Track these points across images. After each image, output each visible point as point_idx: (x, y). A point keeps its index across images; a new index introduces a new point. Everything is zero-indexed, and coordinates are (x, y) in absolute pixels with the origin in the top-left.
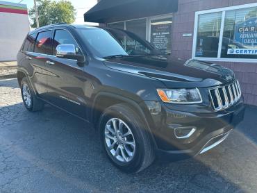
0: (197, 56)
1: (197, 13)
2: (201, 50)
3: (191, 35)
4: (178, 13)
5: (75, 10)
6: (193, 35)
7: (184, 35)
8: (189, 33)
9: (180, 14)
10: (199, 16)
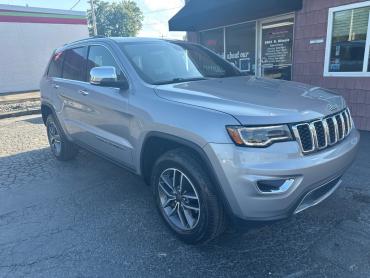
0: (330, 70)
1: (331, 10)
2: (337, 61)
3: (322, 41)
4: (302, 11)
5: (142, 13)
6: (325, 41)
7: (312, 42)
8: (320, 38)
9: (306, 13)
10: (334, 13)
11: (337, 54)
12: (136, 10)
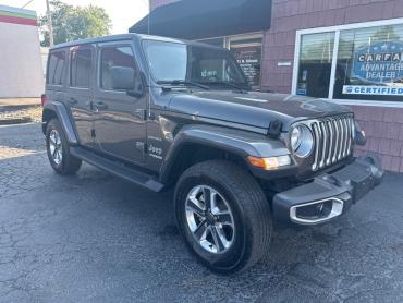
1: (299, 33)
2: (304, 86)
3: (289, 64)
6: (292, 64)
9: (274, 33)
10: (301, 36)
11: (304, 78)
12: (104, 17)
